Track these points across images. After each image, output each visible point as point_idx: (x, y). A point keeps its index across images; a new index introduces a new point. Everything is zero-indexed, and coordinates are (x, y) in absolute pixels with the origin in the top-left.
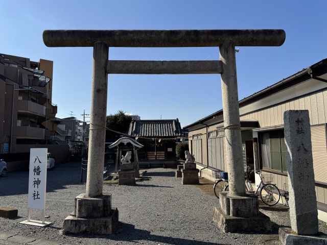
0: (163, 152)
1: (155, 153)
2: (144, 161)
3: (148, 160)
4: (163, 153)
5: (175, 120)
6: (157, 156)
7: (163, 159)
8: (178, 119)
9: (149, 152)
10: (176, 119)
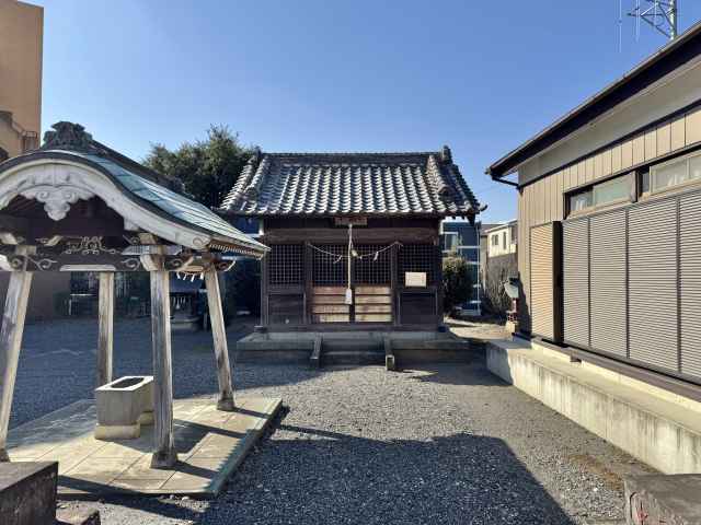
0: (386, 290)
1: (349, 292)
2: (296, 330)
3: (314, 324)
4: (383, 294)
5: (437, 156)
6: (358, 309)
7: (387, 318)
8: (448, 152)
9: (320, 290)
10: (440, 149)
